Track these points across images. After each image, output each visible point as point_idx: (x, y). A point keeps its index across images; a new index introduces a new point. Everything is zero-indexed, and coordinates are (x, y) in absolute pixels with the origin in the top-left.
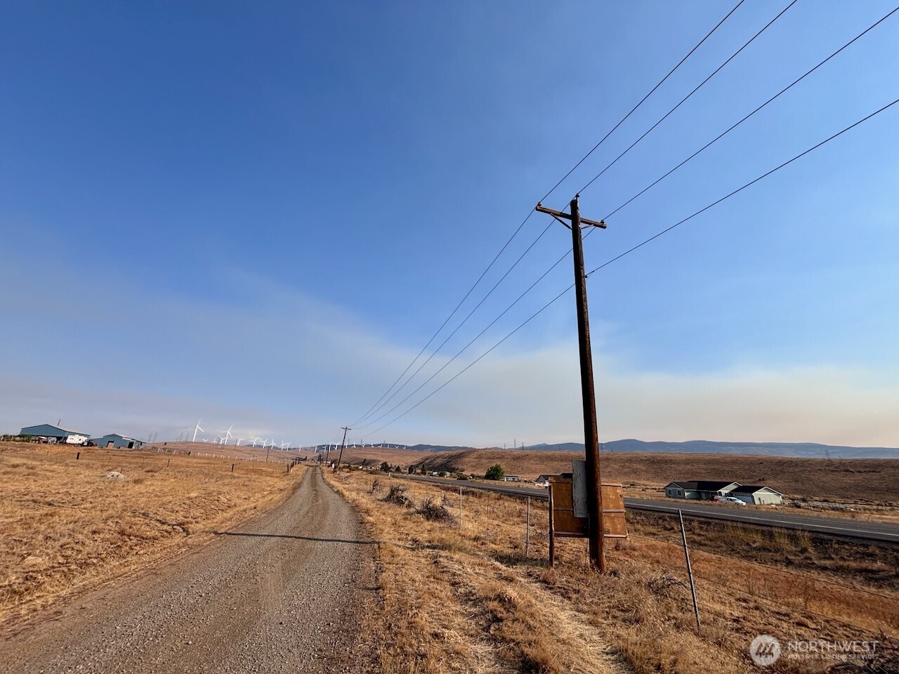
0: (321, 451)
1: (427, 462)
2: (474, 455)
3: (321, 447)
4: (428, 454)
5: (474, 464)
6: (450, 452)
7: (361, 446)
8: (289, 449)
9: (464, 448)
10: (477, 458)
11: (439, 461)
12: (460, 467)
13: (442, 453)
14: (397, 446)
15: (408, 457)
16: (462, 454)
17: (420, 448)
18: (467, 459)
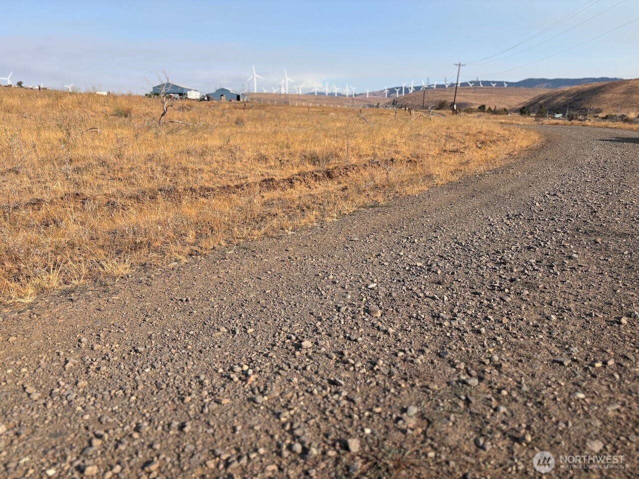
0: (393, 95)
1: (542, 102)
2: (622, 89)
3: (392, 91)
4: (542, 91)
5: (618, 101)
6: (580, 87)
7: (443, 86)
8: (355, 95)
9: (602, 79)
10: (624, 93)
11: (560, 100)
12: (596, 107)
13: (567, 88)
14: (494, 82)
15: (513, 98)
16: (600, 88)
17: (530, 83)
18: (608, 96)
